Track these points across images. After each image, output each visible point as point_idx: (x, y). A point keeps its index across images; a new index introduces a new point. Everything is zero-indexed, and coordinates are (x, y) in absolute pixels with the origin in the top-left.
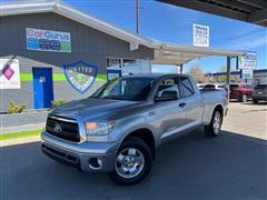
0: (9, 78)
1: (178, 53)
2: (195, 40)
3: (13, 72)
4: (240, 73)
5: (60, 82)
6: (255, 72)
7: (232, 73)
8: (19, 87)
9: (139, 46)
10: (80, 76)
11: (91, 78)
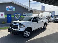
3: (3, 15)
9: (30, 10)
10: (17, 16)
11: (20, 17)
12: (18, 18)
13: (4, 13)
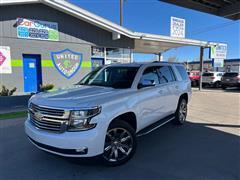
2: (172, 31)
3: (4, 58)
4: (212, 62)
5: (48, 68)
6: (225, 61)
7: (205, 62)
8: (10, 72)
9: (122, 35)
10: (66, 63)
13: (6, 52)
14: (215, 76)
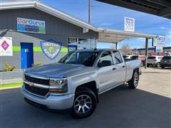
0: (5, 49)
1: (115, 35)
2: (125, 27)
3: (8, 45)
4: (155, 49)
5: (38, 52)
6: (164, 48)
7: (149, 49)
8: (11, 55)
9: (89, 30)
11: (58, 50)
12: (54, 55)
13: (9, 41)
14: (157, 59)
